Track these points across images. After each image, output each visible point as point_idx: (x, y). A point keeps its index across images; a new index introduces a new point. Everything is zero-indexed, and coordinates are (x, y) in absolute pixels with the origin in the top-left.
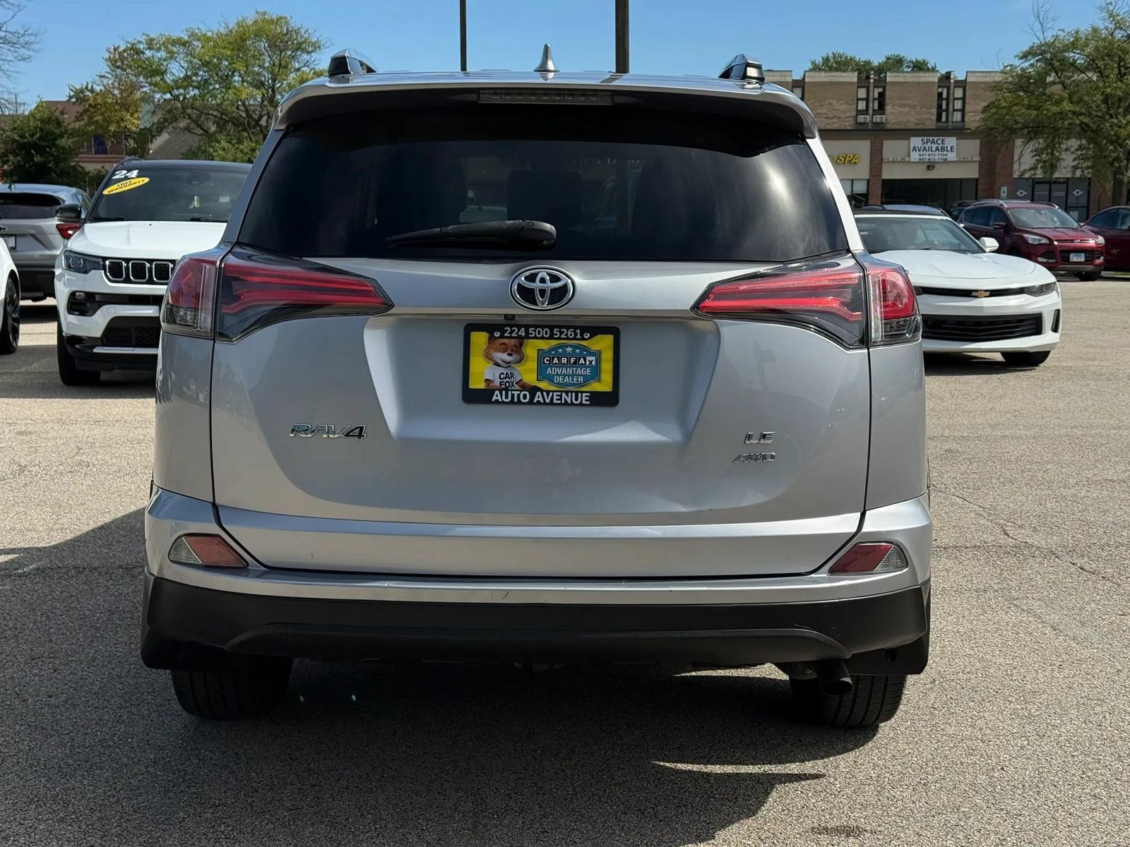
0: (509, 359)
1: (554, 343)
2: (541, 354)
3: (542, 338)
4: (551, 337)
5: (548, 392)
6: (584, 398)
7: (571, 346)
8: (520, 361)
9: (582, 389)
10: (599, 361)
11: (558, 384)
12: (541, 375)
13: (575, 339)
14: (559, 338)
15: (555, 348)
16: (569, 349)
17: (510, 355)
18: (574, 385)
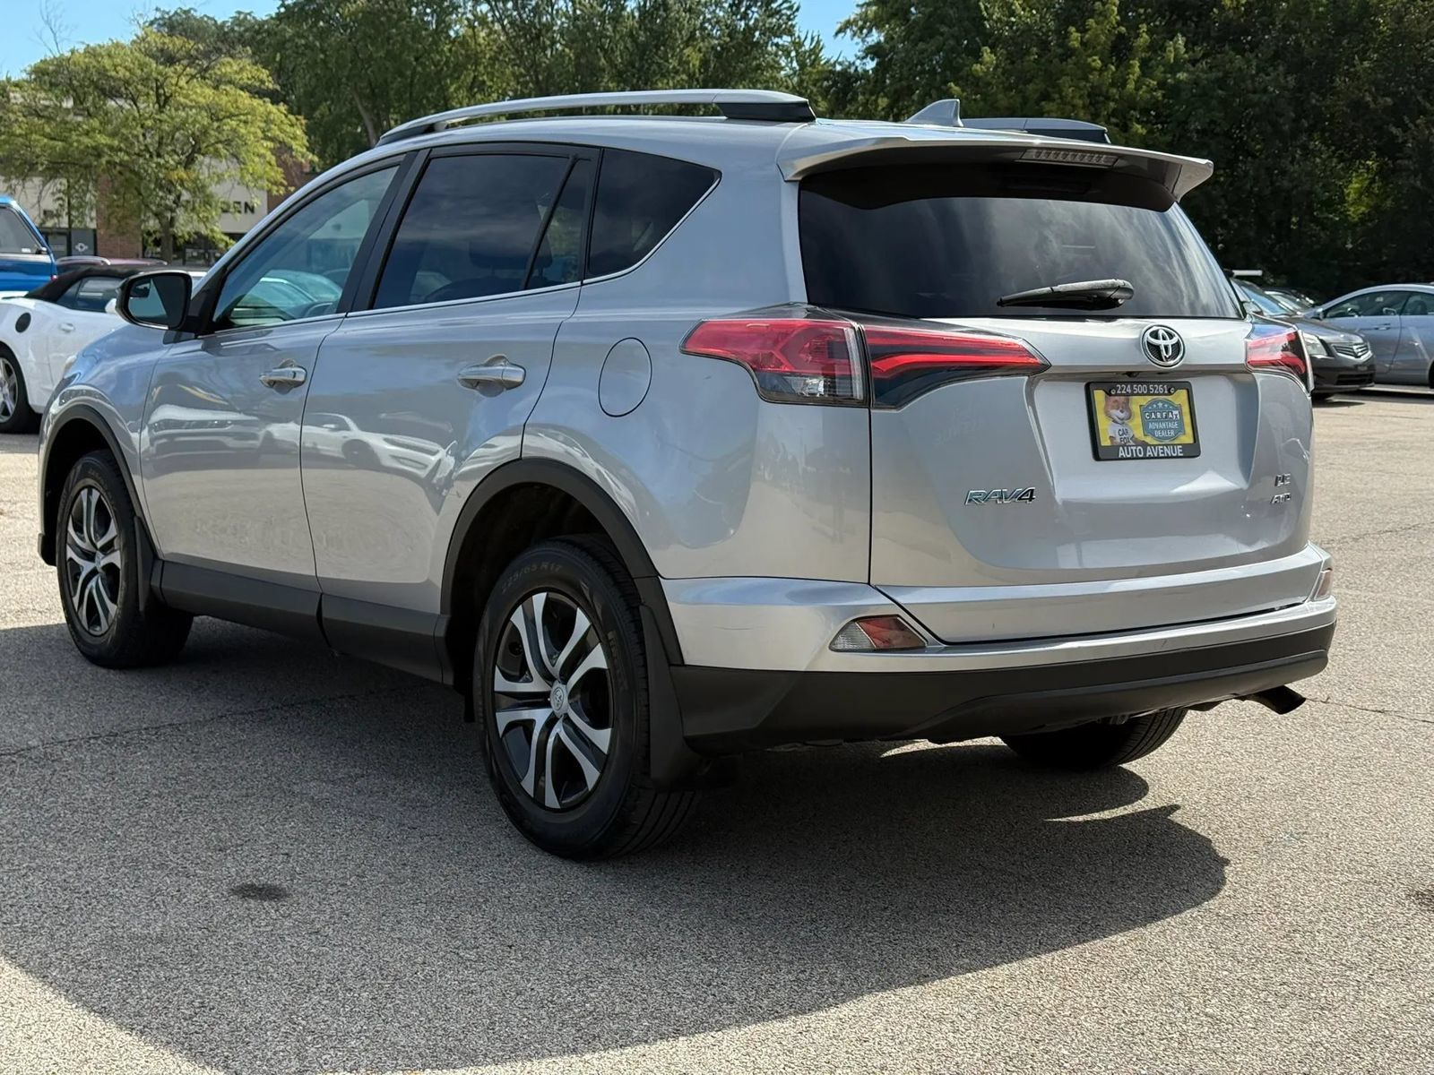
0: (1122, 415)
1: (1149, 398)
2: (1143, 409)
3: (1143, 394)
4: (1148, 394)
5: (1155, 446)
6: (1179, 451)
7: (1161, 401)
8: (1129, 418)
9: (1176, 442)
10: (1181, 413)
11: (1159, 438)
12: (1147, 431)
13: (1164, 394)
14: (1154, 394)
15: (1151, 404)
16: (1160, 404)
17: (1122, 412)
18: (1167, 438)
